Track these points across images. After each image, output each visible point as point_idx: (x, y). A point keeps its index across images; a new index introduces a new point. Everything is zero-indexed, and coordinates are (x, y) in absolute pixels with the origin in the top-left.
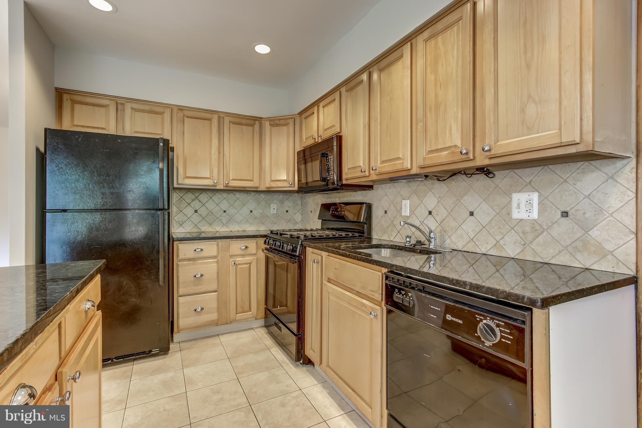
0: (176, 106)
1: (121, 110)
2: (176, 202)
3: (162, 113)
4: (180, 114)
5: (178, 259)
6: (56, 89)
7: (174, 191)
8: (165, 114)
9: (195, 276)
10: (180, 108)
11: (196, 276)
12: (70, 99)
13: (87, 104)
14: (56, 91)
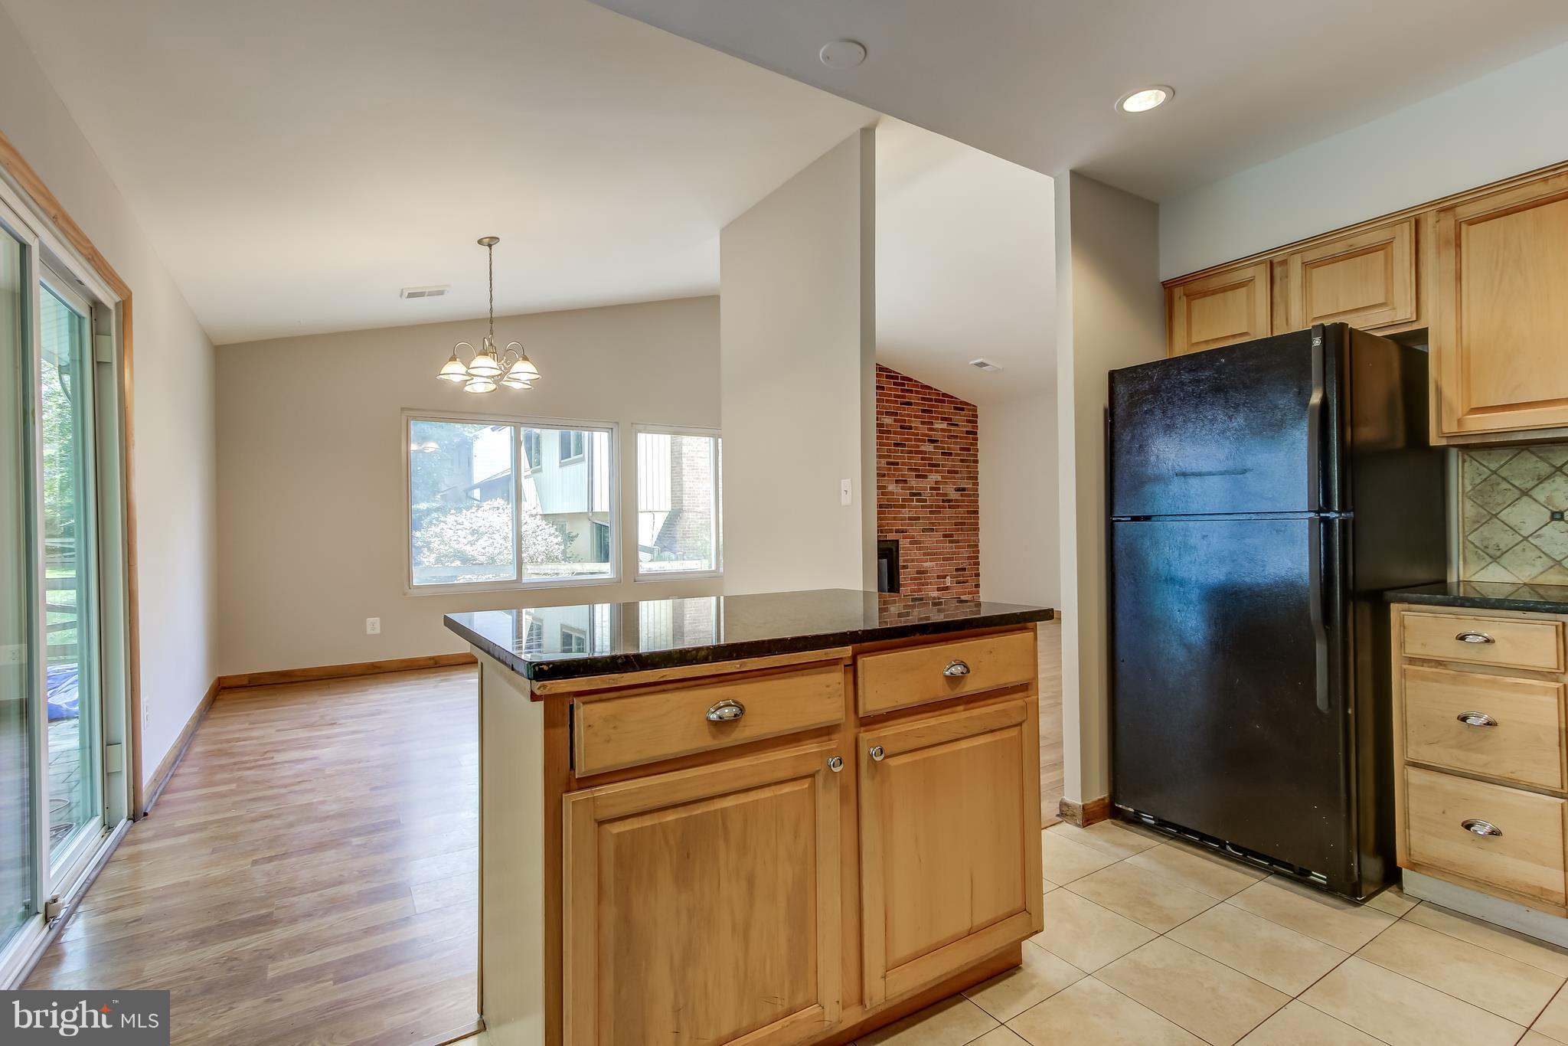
0: (1431, 204)
1: (1281, 279)
2: (1473, 489)
3: (1384, 246)
4: (1448, 222)
5: (1404, 655)
6: (1163, 285)
7: (1466, 457)
8: (1394, 244)
9: (1464, 719)
10: (1441, 206)
11: (1468, 721)
12: (1184, 295)
13: (1214, 292)
14: (1165, 288)
